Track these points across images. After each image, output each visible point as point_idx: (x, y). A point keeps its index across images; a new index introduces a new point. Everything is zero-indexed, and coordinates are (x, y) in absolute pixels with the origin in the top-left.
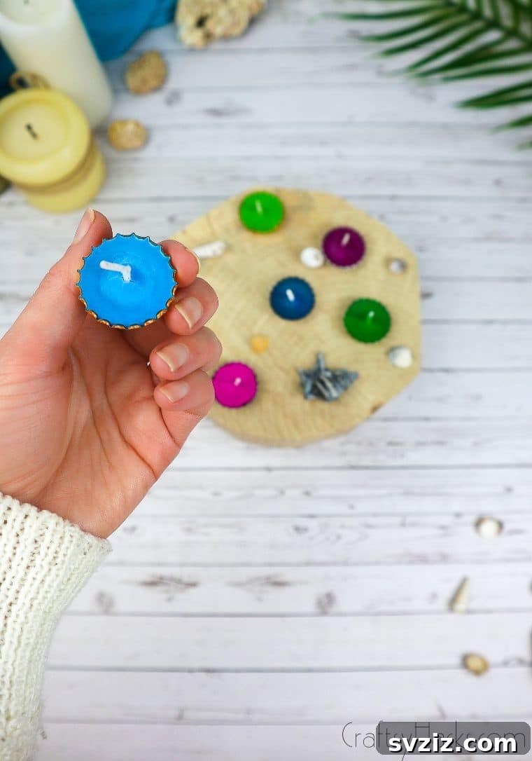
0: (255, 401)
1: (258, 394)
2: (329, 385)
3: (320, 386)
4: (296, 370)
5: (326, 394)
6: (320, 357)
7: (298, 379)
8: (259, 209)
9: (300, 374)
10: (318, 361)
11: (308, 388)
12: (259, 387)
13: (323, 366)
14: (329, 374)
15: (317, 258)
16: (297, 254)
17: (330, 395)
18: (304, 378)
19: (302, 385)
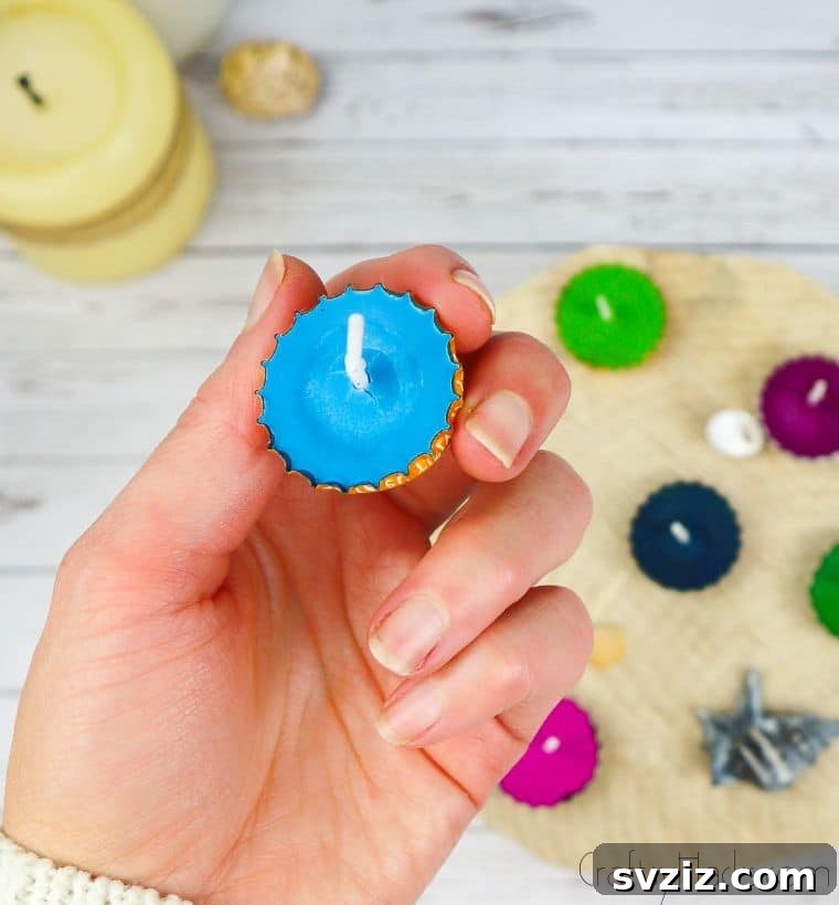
0: (592, 788)
1: (600, 771)
2: (771, 753)
3: (748, 755)
4: (693, 710)
5: (764, 776)
6: (753, 680)
7: (697, 733)
8: (605, 311)
9: (701, 722)
10: (746, 691)
11: (722, 758)
12: (603, 754)
13: (757, 704)
14: (771, 725)
15: (747, 437)
16: (698, 421)
17: (774, 777)
18: (712, 733)
19: (708, 749)
